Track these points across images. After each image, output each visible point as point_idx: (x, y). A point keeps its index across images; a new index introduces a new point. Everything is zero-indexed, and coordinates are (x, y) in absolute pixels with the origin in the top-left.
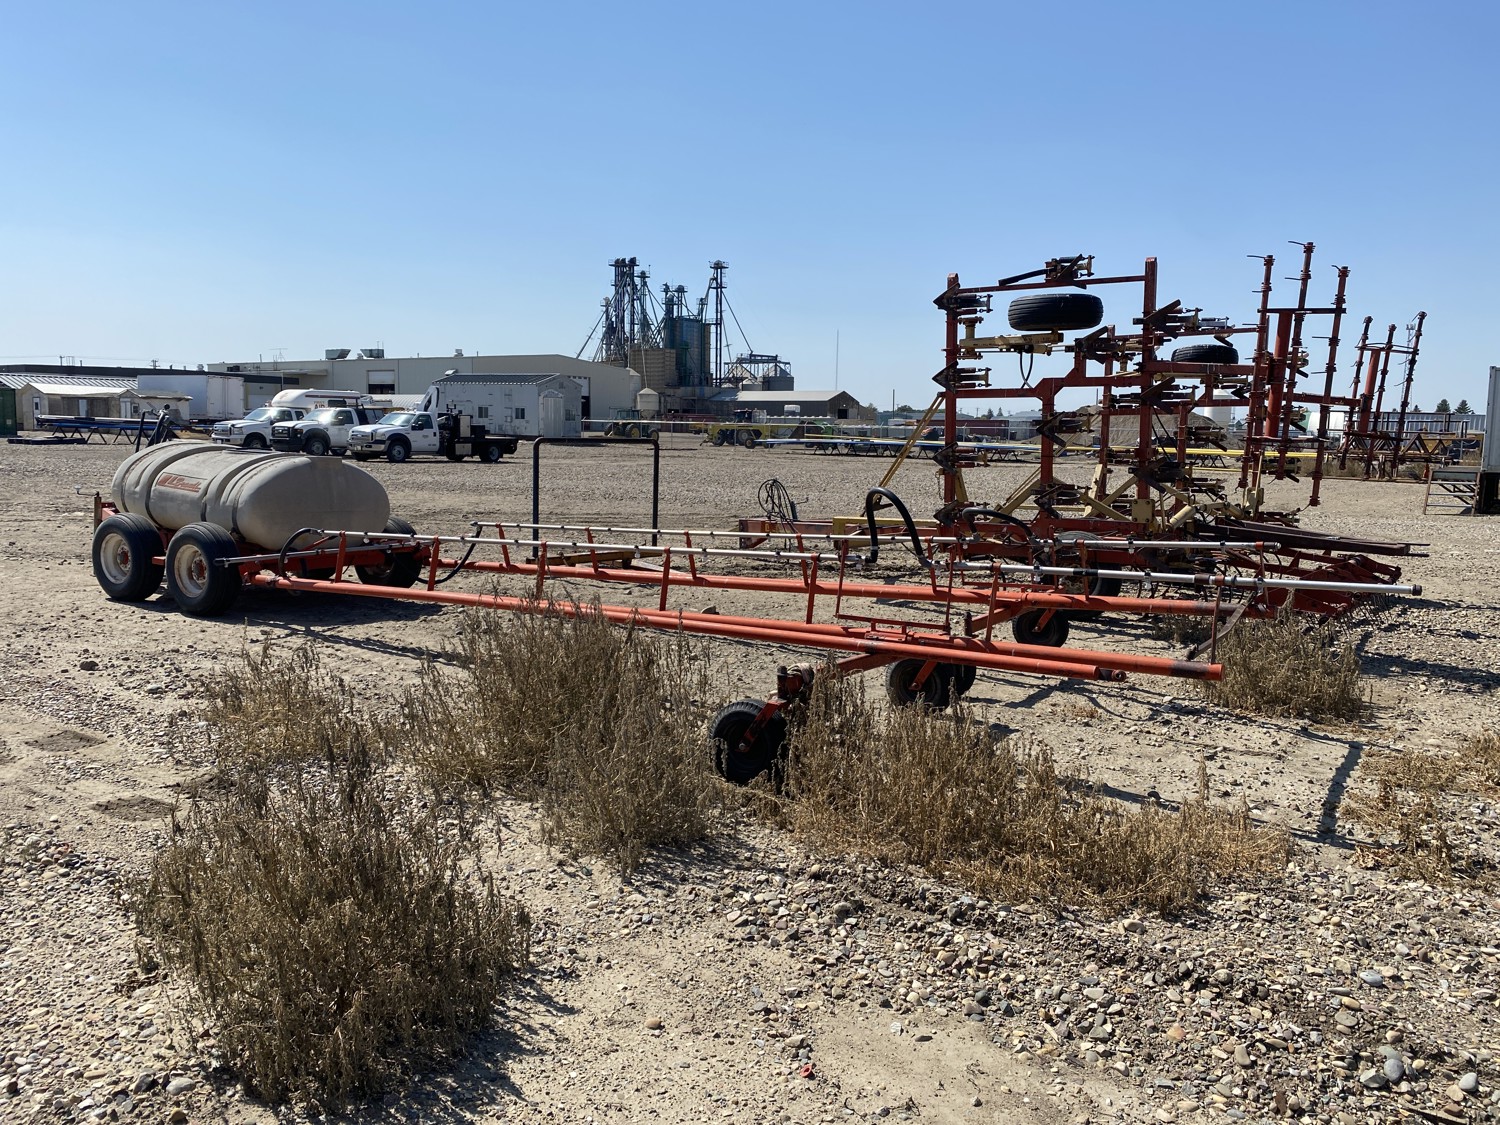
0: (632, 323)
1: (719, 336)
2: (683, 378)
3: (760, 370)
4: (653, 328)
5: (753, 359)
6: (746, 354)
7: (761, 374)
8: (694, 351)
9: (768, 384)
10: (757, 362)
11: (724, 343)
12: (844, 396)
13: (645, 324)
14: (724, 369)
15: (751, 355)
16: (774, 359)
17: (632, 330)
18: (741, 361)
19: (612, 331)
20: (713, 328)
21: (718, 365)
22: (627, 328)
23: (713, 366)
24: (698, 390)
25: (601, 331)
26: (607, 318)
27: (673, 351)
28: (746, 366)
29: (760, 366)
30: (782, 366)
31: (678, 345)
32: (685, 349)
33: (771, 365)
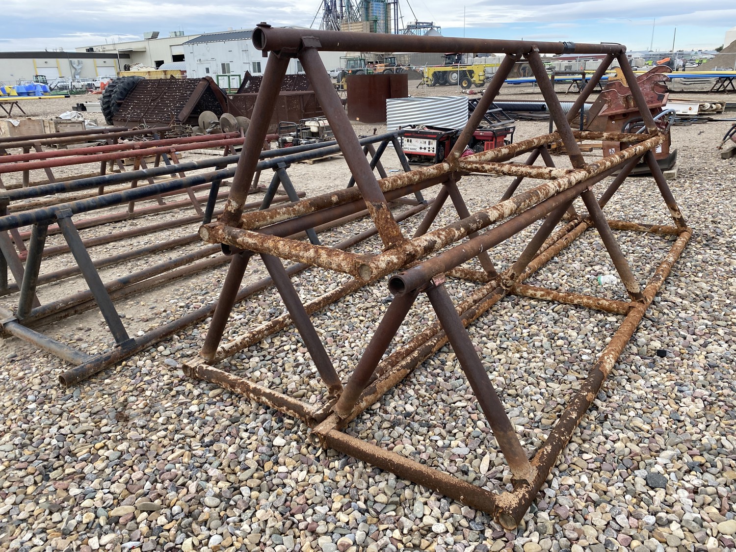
0: (342, 6)
1: (396, 11)
3: (422, 32)
4: (354, 8)
5: (417, 25)
6: (413, 23)
8: (381, 22)
10: (420, 27)
11: (399, 16)
13: (350, 6)
14: (400, 33)
15: (416, 23)
16: (431, 25)
17: (342, 10)
18: (409, 27)
19: (329, 11)
20: (392, 6)
21: (397, 30)
22: (338, 9)
25: (322, 12)
26: (325, 4)
27: (368, 23)
28: (413, 30)
29: (422, 29)
30: (435, 29)
31: (370, 18)
32: (376, 21)
33: (429, 29)
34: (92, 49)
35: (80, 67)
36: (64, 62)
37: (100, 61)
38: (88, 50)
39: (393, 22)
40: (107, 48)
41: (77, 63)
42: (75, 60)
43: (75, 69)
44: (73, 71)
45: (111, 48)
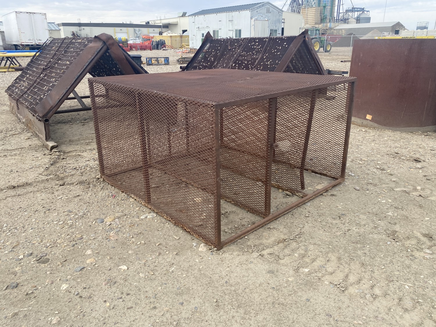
1: (339, 1)
2: (323, 20)
3: (356, 14)
5: (353, 10)
6: (351, 8)
7: (356, 16)
8: (328, 8)
9: (358, 20)
10: (355, 11)
11: (341, 3)
12: (399, 24)
14: (341, 15)
15: (353, 8)
16: (363, 10)
18: (347, 11)
21: (339, 13)
23: (336, 14)
24: (329, 25)
27: (319, 8)
28: (350, 13)
29: (356, 13)
30: (366, 12)
31: (321, 5)
32: (325, 7)
33: (361, 12)
34: (148, 22)
35: (140, 32)
36: (131, 30)
37: (151, 30)
38: (146, 23)
39: (336, 8)
40: (157, 22)
41: (138, 30)
42: (137, 29)
43: (137, 34)
44: (136, 35)
45: (159, 22)
